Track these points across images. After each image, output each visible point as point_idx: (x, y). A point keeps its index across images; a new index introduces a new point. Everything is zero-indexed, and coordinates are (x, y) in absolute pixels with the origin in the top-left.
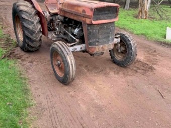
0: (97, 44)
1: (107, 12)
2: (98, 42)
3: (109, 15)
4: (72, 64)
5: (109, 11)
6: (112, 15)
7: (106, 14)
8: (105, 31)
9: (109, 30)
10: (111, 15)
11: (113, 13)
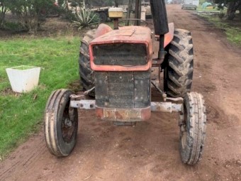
0: (106, 104)
1: (123, 53)
2: (108, 101)
3: (130, 58)
4: (49, 128)
5: (129, 51)
6: (137, 59)
7: (121, 55)
8: (123, 85)
9: (132, 85)
10: (133, 58)
11: (139, 55)
